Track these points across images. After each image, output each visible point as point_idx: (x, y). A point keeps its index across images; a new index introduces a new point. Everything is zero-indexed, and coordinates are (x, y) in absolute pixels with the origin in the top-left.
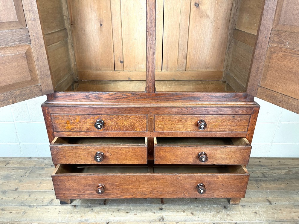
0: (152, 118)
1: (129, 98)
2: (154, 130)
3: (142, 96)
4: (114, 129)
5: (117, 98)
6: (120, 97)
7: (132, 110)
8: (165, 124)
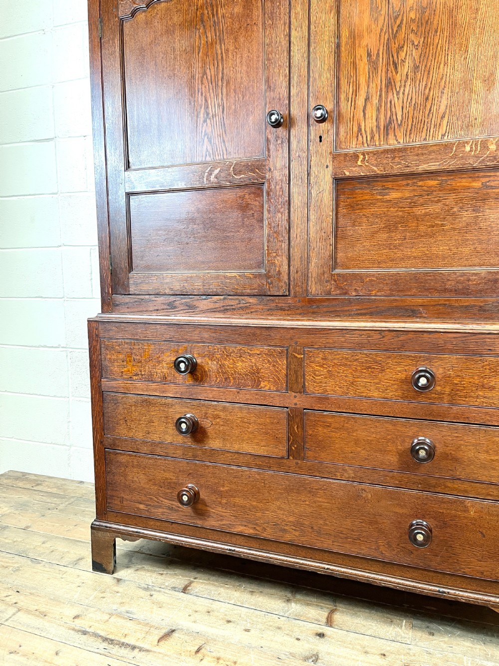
0: (299, 356)
1: (253, 308)
2: (303, 390)
3: (280, 305)
4: (216, 381)
5: (228, 308)
6: (234, 305)
7: (254, 335)
8: (330, 374)
